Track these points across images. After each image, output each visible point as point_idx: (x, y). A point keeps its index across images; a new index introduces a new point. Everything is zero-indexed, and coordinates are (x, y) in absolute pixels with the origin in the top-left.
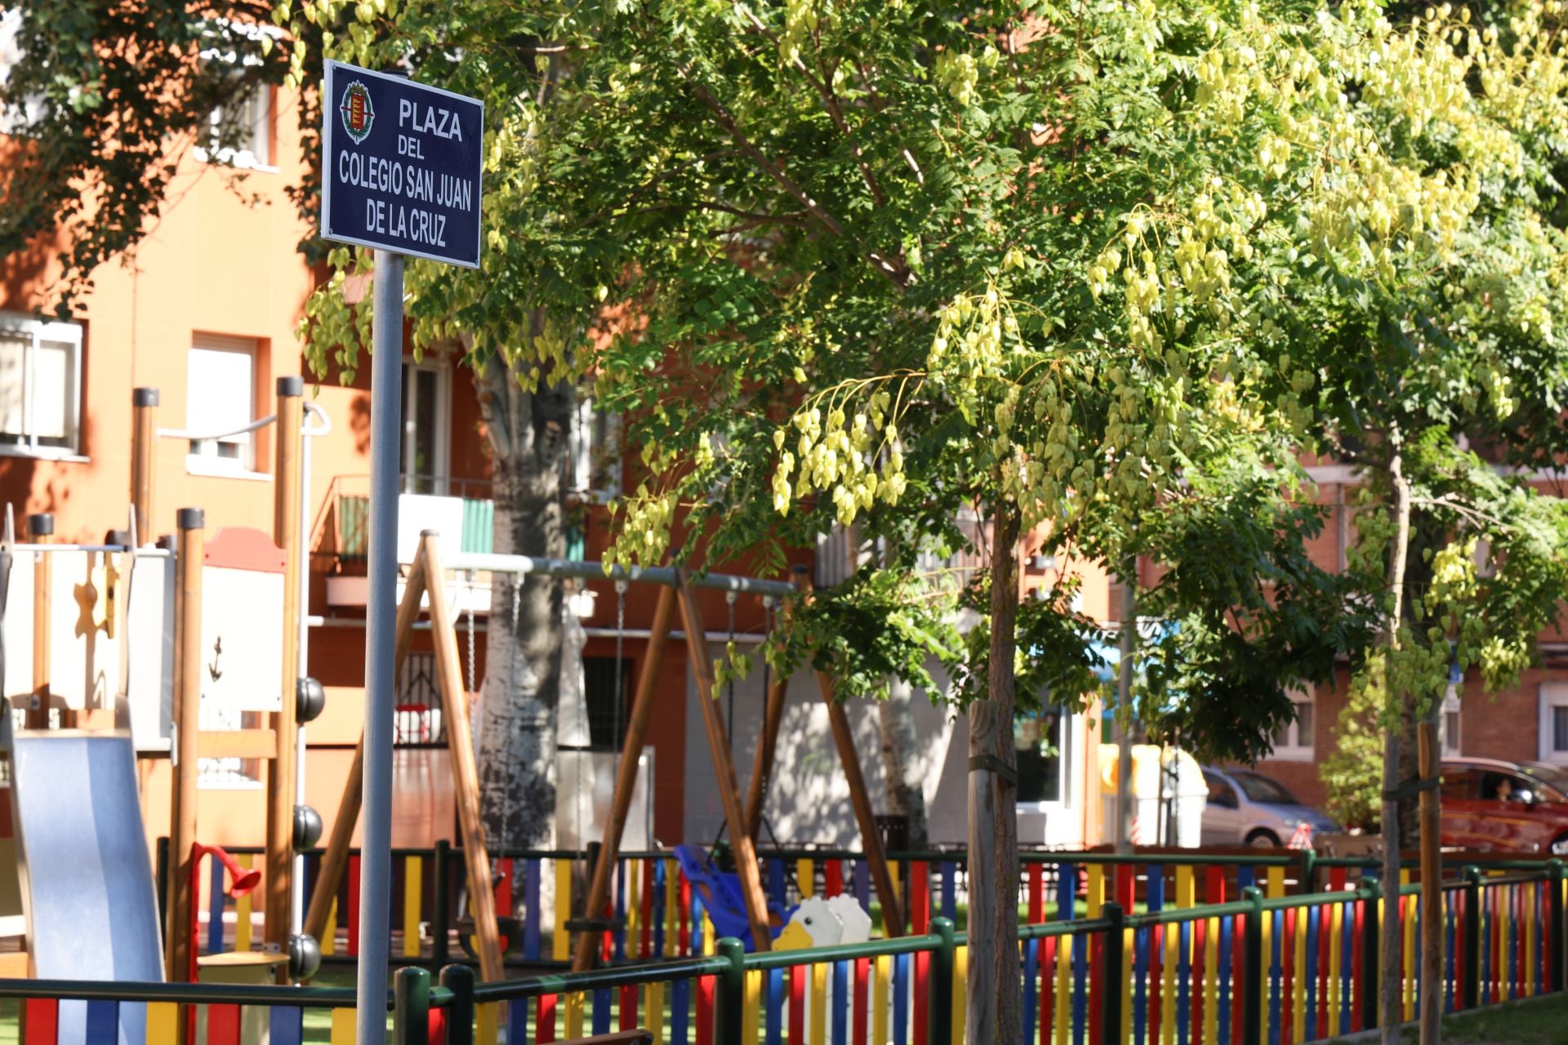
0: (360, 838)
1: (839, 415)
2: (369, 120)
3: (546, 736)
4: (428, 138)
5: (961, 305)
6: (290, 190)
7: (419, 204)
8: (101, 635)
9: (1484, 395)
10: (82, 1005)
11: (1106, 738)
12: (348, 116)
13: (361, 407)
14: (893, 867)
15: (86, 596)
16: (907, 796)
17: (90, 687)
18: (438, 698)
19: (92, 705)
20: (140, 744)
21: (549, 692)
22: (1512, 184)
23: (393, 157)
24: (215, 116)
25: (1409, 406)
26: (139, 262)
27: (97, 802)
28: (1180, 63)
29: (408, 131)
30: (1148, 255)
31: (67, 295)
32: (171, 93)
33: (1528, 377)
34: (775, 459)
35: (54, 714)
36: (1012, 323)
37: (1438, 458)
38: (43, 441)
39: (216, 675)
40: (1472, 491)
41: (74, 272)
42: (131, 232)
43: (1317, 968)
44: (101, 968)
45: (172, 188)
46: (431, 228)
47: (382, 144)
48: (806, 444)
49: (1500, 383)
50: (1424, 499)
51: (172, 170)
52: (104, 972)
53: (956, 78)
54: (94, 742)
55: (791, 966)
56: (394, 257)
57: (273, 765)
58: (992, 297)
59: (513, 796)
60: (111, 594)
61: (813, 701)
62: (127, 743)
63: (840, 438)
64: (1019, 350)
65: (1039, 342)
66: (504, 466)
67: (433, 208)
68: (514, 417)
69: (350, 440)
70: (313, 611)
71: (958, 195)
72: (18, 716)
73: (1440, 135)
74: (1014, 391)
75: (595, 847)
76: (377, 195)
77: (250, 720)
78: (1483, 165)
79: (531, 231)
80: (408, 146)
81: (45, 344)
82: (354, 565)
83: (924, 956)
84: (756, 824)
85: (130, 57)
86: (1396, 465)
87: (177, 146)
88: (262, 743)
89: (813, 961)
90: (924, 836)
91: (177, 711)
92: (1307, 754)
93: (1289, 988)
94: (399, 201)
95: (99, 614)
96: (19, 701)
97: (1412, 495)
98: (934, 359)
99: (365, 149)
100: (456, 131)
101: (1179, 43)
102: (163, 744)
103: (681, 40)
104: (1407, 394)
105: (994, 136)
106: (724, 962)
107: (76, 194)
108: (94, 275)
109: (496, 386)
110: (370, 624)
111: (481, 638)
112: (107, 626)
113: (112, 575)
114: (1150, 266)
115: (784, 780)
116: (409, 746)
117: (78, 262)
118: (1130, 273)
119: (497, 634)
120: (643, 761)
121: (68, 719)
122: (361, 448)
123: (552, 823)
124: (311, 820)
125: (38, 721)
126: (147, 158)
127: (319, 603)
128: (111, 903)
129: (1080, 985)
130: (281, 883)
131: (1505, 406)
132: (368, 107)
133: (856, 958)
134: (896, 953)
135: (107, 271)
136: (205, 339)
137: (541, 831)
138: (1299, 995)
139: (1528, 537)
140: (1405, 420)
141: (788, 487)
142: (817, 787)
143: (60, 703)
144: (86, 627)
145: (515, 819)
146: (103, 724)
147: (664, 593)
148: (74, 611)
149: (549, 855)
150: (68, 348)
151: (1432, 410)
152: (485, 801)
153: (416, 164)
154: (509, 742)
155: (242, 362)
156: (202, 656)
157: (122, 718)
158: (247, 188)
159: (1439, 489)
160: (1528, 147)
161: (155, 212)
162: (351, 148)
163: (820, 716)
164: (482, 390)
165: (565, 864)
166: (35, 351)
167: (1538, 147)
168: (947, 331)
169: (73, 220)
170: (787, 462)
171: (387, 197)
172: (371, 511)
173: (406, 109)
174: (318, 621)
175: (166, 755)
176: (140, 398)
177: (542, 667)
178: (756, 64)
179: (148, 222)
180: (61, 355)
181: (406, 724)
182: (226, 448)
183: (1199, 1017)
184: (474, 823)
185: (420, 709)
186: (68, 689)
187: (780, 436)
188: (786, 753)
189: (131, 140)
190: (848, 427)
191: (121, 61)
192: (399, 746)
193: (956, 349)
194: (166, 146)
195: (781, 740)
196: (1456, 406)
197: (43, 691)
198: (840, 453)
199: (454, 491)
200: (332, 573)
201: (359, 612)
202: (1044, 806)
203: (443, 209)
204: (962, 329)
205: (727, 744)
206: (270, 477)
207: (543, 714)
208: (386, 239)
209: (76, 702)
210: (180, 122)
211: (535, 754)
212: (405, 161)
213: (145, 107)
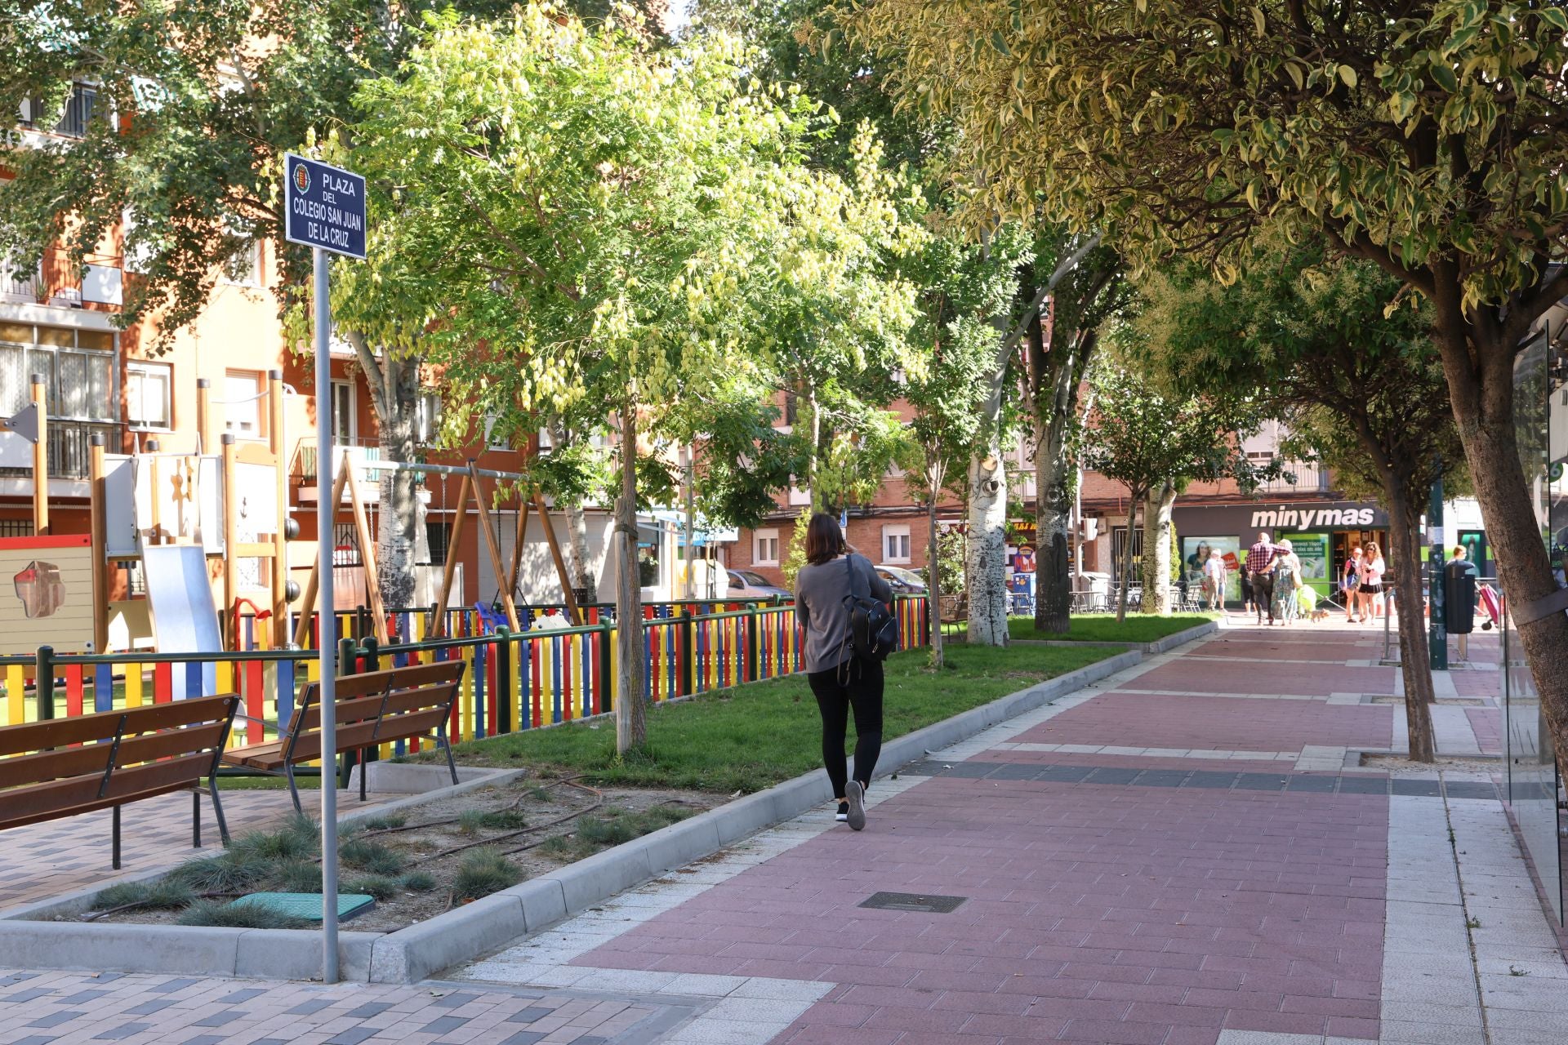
0: (318, 606)
1: (551, 360)
2: (308, 183)
3: (409, 554)
4: (338, 194)
5: (606, 306)
6: (272, 288)
7: (334, 225)
8: (185, 500)
9: (852, 359)
10: (183, 665)
11: (681, 557)
12: (297, 181)
13: (311, 403)
14: (581, 610)
15: (177, 482)
16: (586, 579)
17: (181, 526)
18: (357, 544)
19: (182, 534)
20: (207, 550)
21: (410, 533)
22: (861, 260)
23: (321, 202)
24: (233, 258)
25: (817, 367)
26: (198, 332)
27: (186, 578)
28: (707, 190)
29: (327, 189)
30: (698, 278)
31: (162, 343)
32: (211, 246)
33: (872, 353)
34: (521, 383)
35: (163, 539)
36: (631, 312)
37: (832, 394)
38: (153, 424)
39: (244, 516)
40: (849, 409)
41: (165, 332)
42: (194, 313)
43: (783, 649)
44: (192, 647)
45: (213, 292)
46: (341, 238)
47: (315, 195)
48: (536, 376)
49: (859, 353)
50: (827, 413)
51: (212, 284)
52: (193, 648)
53: (601, 194)
54: (184, 549)
55: (533, 638)
56: (324, 251)
57: (274, 559)
58: (622, 300)
59: (394, 584)
60: (189, 480)
61: (540, 541)
62: (201, 549)
63: (552, 371)
64: (637, 325)
65: (645, 321)
66: (384, 424)
67: (342, 228)
68: (388, 400)
69: (307, 418)
70: (292, 504)
71: (602, 253)
72: (145, 540)
73: (828, 237)
74: (636, 344)
75: (435, 605)
76: (313, 220)
77: (262, 538)
78: (848, 252)
79: (395, 276)
80: (328, 197)
81: (152, 376)
82: (311, 481)
83: (597, 635)
84: (514, 589)
85: (189, 225)
86: (813, 395)
87: (214, 271)
88: (268, 549)
89: (543, 636)
90: (595, 599)
91: (226, 535)
92: (775, 563)
93: (770, 659)
94: (325, 224)
95: (184, 490)
96: (146, 532)
97: (820, 412)
98: (594, 331)
99: (307, 197)
100: (352, 191)
101: (705, 182)
102: (219, 550)
103: (465, 181)
104: (816, 362)
105: (617, 223)
106: (500, 637)
107: (165, 294)
108: (176, 333)
109: (379, 385)
110: (319, 510)
111: (376, 515)
112: (188, 496)
113: (190, 470)
114: (699, 284)
115: (526, 579)
116: (343, 566)
117: (167, 327)
118: (690, 287)
119: (384, 507)
120: (457, 570)
121: (170, 540)
122: (312, 423)
123: (414, 595)
124: (295, 588)
125: (155, 541)
126: (199, 275)
127: (295, 500)
128: (196, 625)
129: (671, 662)
130: (281, 617)
131: (862, 365)
132: (307, 176)
133: (564, 635)
134: (582, 633)
135: (181, 331)
136: (232, 372)
137: (408, 599)
138: (775, 661)
139: (875, 429)
140: (816, 374)
141: (529, 397)
142: (543, 581)
143: (166, 532)
144: (177, 496)
145: (395, 595)
146: (189, 541)
147: (465, 478)
148: (171, 489)
149: (414, 610)
150: (163, 378)
151: (828, 369)
152: (381, 587)
153: (333, 206)
154: (391, 558)
155: (252, 383)
156: (236, 507)
157: (198, 538)
158: (251, 293)
159: (833, 408)
160: (869, 244)
161: (205, 302)
162: (300, 196)
163: (544, 547)
164: (371, 387)
165: (421, 615)
166: (147, 380)
167: (873, 243)
168: (600, 317)
169: (163, 306)
170: (528, 385)
171: (319, 221)
172: (318, 454)
173: (327, 179)
174: (295, 509)
175: (220, 555)
176: (200, 383)
177: (406, 520)
178: (502, 196)
179: (202, 308)
180: (160, 382)
181: (340, 556)
182: (245, 425)
183: (728, 671)
184: (375, 589)
185: (347, 548)
186: (170, 526)
187: (523, 372)
188: (527, 566)
189: (191, 266)
190: (556, 364)
191: (184, 227)
192: (337, 566)
193: (605, 327)
194: (209, 270)
195: (523, 559)
196: (839, 366)
197: (158, 527)
198: (554, 379)
199: (360, 443)
200: (301, 485)
201: (313, 504)
202: (651, 588)
203: (347, 229)
204: (607, 316)
205: (499, 551)
206: (268, 439)
207: (407, 543)
208: (319, 242)
209: (174, 533)
210: (215, 260)
211: (403, 563)
212: (327, 204)
213: (198, 251)
